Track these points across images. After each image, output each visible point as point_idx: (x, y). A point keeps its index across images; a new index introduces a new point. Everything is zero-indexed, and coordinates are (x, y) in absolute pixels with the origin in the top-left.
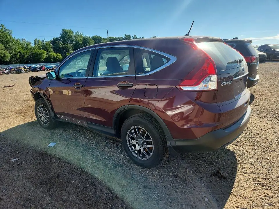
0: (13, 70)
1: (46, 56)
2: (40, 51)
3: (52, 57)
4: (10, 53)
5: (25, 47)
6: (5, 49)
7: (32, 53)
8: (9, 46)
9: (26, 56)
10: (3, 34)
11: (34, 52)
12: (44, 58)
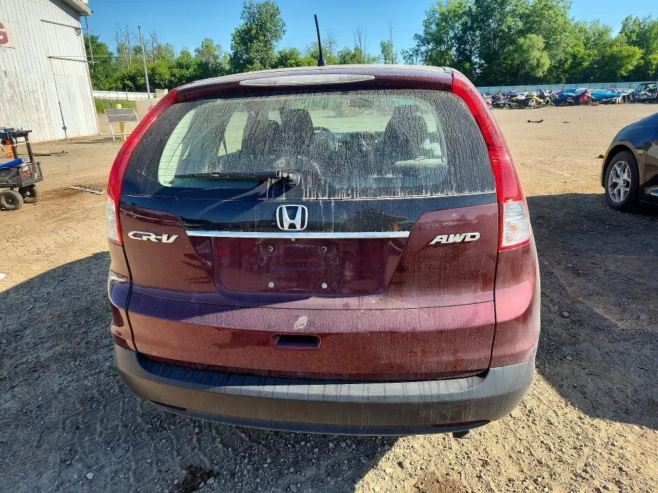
0: (514, 101)
1: (636, 64)
2: (627, 49)
3: (654, 66)
4: (552, 57)
5: (593, 41)
6: (545, 49)
7: (603, 57)
8: (554, 40)
9: (586, 64)
10: (551, 12)
11: (608, 51)
12: (631, 68)
